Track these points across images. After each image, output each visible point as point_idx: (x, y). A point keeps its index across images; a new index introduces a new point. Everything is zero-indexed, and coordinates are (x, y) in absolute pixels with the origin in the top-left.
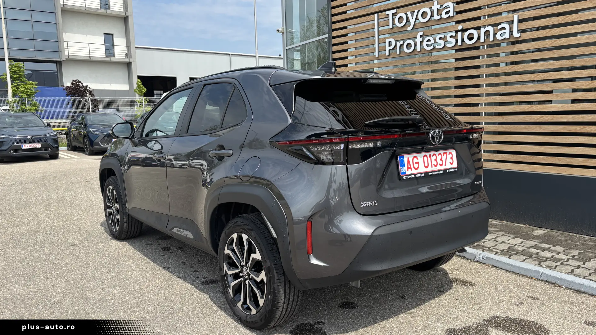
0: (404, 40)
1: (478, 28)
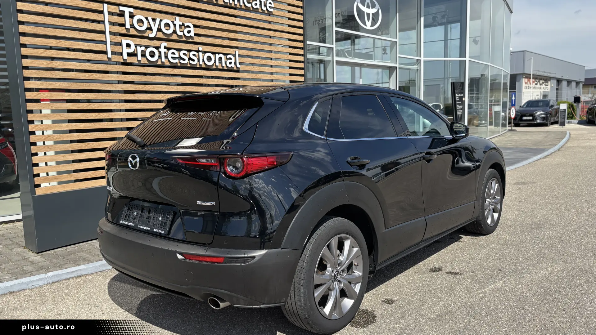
0: (147, 47)
1: (214, 53)
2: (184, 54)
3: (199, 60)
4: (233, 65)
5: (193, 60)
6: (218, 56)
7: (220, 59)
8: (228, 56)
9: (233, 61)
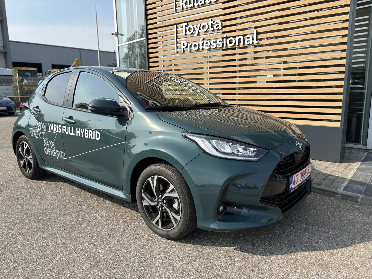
0: (192, 42)
1: (235, 37)
2: (213, 42)
3: (223, 44)
4: (251, 42)
5: (220, 45)
6: (237, 38)
7: (240, 39)
8: (247, 36)
9: (251, 39)
